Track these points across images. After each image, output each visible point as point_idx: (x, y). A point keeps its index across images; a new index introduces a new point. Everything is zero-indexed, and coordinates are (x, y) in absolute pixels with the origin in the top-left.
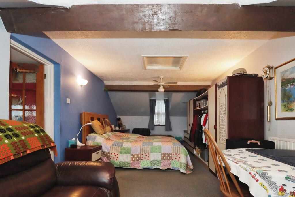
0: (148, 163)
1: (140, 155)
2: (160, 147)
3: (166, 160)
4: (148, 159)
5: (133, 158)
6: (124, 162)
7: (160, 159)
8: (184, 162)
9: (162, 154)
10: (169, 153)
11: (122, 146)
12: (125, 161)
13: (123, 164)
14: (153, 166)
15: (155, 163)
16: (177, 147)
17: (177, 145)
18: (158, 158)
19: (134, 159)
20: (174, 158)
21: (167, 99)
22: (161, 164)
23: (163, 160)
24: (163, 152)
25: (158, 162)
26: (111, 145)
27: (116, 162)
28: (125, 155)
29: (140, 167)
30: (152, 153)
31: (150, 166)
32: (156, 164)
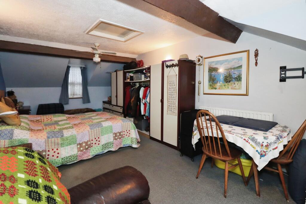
0: (99, 148)
1: (90, 142)
2: (111, 127)
3: (118, 139)
4: (99, 144)
5: (80, 148)
6: (68, 157)
7: (111, 139)
8: (135, 137)
9: (113, 134)
10: (120, 132)
11: (62, 136)
12: (70, 155)
13: (68, 159)
14: (105, 149)
15: (106, 146)
16: (126, 123)
17: (126, 121)
18: (110, 139)
19: (82, 149)
20: (125, 136)
21: (84, 66)
22: (113, 145)
23: (115, 140)
24: (114, 132)
25: (110, 144)
26: (46, 138)
27: (57, 160)
28: (69, 147)
29: (89, 155)
30: (103, 135)
31: (101, 151)
32: (108, 146)
